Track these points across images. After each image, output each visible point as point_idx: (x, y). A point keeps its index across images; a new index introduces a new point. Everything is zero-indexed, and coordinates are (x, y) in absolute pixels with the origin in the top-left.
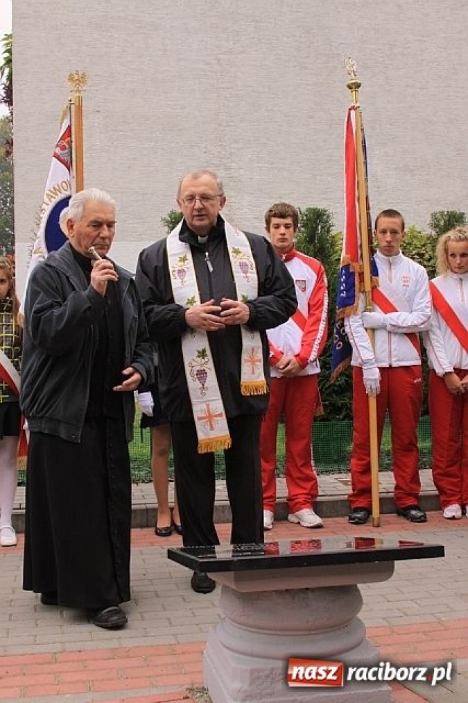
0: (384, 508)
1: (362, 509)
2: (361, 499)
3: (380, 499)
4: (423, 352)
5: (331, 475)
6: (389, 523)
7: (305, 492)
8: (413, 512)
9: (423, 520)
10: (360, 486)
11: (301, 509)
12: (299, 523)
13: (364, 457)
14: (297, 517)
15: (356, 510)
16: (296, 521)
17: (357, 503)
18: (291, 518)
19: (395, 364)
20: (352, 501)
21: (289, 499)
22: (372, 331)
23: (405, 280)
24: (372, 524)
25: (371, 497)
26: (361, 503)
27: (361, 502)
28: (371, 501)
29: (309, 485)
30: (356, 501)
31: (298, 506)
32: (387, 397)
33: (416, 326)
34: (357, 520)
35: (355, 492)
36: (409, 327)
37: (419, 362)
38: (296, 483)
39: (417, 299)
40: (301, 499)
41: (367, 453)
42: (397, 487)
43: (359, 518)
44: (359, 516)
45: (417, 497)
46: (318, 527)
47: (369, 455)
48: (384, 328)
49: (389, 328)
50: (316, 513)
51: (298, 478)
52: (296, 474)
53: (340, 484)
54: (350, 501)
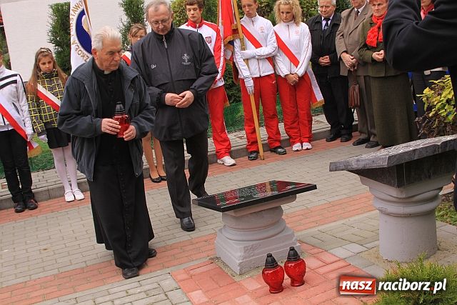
0: (264, 149)
1: (255, 152)
2: (253, 147)
3: (263, 144)
4: (274, 66)
6: (268, 157)
7: (225, 147)
8: (279, 150)
9: (285, 153)
10: (252, 140)
11: (224, 156)
14: (222, 161)
15: (251, 153)
16: (222, 163)
17: (251, 149)
18: (219, 161)
19: (262, 75)
21: (217, 152)
22: (247, 60)
23: (262, 29)
25: (258, 145)
26: (253, 149)
28: (258, 147)
29: (227, 144)
31: (222, 155)
32: (259, 93)
33: (270, 54)
34: (253, 158)
35: (250, 144)
36: (267, 55)
37: (273, 72)
38: (219, 143)
39: (268, 39)
40: (223, 151)
42: (269, 138)
44: (253, 156)
45: (280, 141)
46: (234, 165)
48: (254, 57)
49: (257, 57)
50: (232, 158)
51: (221, 141)
52: (220, 139)
53: (238, 139)
54: (247, 148)
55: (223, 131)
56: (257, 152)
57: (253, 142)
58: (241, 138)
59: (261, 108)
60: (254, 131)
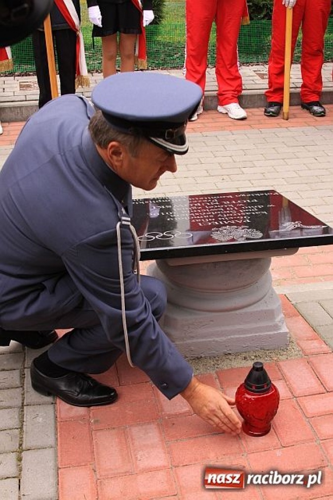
0: (292, 101)
1: (276, 104)
2: (275, 96)
5: (250, 67)
6: (295, 117)
7: (233, 89)
8: (315, 108)
9: (322, 115)
11: (230, 103)
12: (227, 113)
13: (279, 60)
14: (225, 109)
15: (271, 105)
16: (224, 112)
17: (272, 98)
18: (220, 109)
20: (268, 96)
21: (220, 94)
24: (282, 117)
25: (283, 94)
27: (276, 98)
28: (283, 97)
29: (235, 83)
30: (271, 97)
31: (227, 99)
34: (271, 113)
35: (272, 90)
38: (227, 83)
40: (229, 95)
41: (282, 57)
42: (304, 84)
43: (272, 112)
44: (272, 110)
45: (319, 94)
47: (283, 60)
50: (241, 107)
51: (228, 79)
52: (226, 76)
53: (258, 77)
54: (266, 96)
55: (233, 64)
56: (280, 105)
57: (276, 88)
58: (262, 76)
59: (300, 36)
60: (281, 73)
